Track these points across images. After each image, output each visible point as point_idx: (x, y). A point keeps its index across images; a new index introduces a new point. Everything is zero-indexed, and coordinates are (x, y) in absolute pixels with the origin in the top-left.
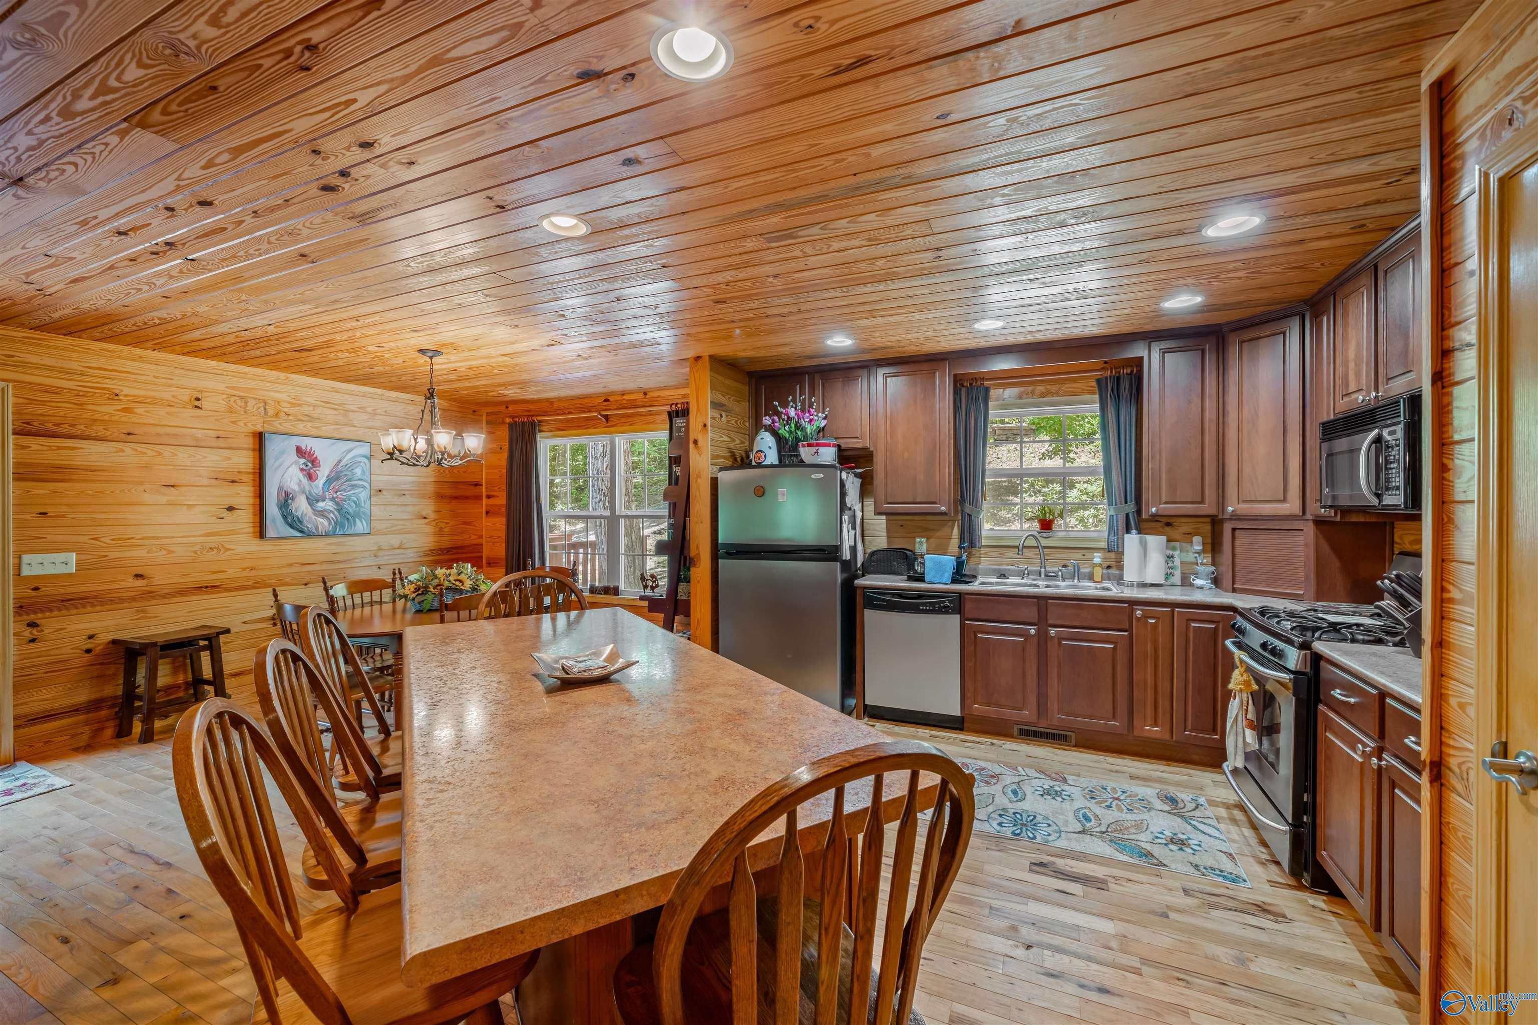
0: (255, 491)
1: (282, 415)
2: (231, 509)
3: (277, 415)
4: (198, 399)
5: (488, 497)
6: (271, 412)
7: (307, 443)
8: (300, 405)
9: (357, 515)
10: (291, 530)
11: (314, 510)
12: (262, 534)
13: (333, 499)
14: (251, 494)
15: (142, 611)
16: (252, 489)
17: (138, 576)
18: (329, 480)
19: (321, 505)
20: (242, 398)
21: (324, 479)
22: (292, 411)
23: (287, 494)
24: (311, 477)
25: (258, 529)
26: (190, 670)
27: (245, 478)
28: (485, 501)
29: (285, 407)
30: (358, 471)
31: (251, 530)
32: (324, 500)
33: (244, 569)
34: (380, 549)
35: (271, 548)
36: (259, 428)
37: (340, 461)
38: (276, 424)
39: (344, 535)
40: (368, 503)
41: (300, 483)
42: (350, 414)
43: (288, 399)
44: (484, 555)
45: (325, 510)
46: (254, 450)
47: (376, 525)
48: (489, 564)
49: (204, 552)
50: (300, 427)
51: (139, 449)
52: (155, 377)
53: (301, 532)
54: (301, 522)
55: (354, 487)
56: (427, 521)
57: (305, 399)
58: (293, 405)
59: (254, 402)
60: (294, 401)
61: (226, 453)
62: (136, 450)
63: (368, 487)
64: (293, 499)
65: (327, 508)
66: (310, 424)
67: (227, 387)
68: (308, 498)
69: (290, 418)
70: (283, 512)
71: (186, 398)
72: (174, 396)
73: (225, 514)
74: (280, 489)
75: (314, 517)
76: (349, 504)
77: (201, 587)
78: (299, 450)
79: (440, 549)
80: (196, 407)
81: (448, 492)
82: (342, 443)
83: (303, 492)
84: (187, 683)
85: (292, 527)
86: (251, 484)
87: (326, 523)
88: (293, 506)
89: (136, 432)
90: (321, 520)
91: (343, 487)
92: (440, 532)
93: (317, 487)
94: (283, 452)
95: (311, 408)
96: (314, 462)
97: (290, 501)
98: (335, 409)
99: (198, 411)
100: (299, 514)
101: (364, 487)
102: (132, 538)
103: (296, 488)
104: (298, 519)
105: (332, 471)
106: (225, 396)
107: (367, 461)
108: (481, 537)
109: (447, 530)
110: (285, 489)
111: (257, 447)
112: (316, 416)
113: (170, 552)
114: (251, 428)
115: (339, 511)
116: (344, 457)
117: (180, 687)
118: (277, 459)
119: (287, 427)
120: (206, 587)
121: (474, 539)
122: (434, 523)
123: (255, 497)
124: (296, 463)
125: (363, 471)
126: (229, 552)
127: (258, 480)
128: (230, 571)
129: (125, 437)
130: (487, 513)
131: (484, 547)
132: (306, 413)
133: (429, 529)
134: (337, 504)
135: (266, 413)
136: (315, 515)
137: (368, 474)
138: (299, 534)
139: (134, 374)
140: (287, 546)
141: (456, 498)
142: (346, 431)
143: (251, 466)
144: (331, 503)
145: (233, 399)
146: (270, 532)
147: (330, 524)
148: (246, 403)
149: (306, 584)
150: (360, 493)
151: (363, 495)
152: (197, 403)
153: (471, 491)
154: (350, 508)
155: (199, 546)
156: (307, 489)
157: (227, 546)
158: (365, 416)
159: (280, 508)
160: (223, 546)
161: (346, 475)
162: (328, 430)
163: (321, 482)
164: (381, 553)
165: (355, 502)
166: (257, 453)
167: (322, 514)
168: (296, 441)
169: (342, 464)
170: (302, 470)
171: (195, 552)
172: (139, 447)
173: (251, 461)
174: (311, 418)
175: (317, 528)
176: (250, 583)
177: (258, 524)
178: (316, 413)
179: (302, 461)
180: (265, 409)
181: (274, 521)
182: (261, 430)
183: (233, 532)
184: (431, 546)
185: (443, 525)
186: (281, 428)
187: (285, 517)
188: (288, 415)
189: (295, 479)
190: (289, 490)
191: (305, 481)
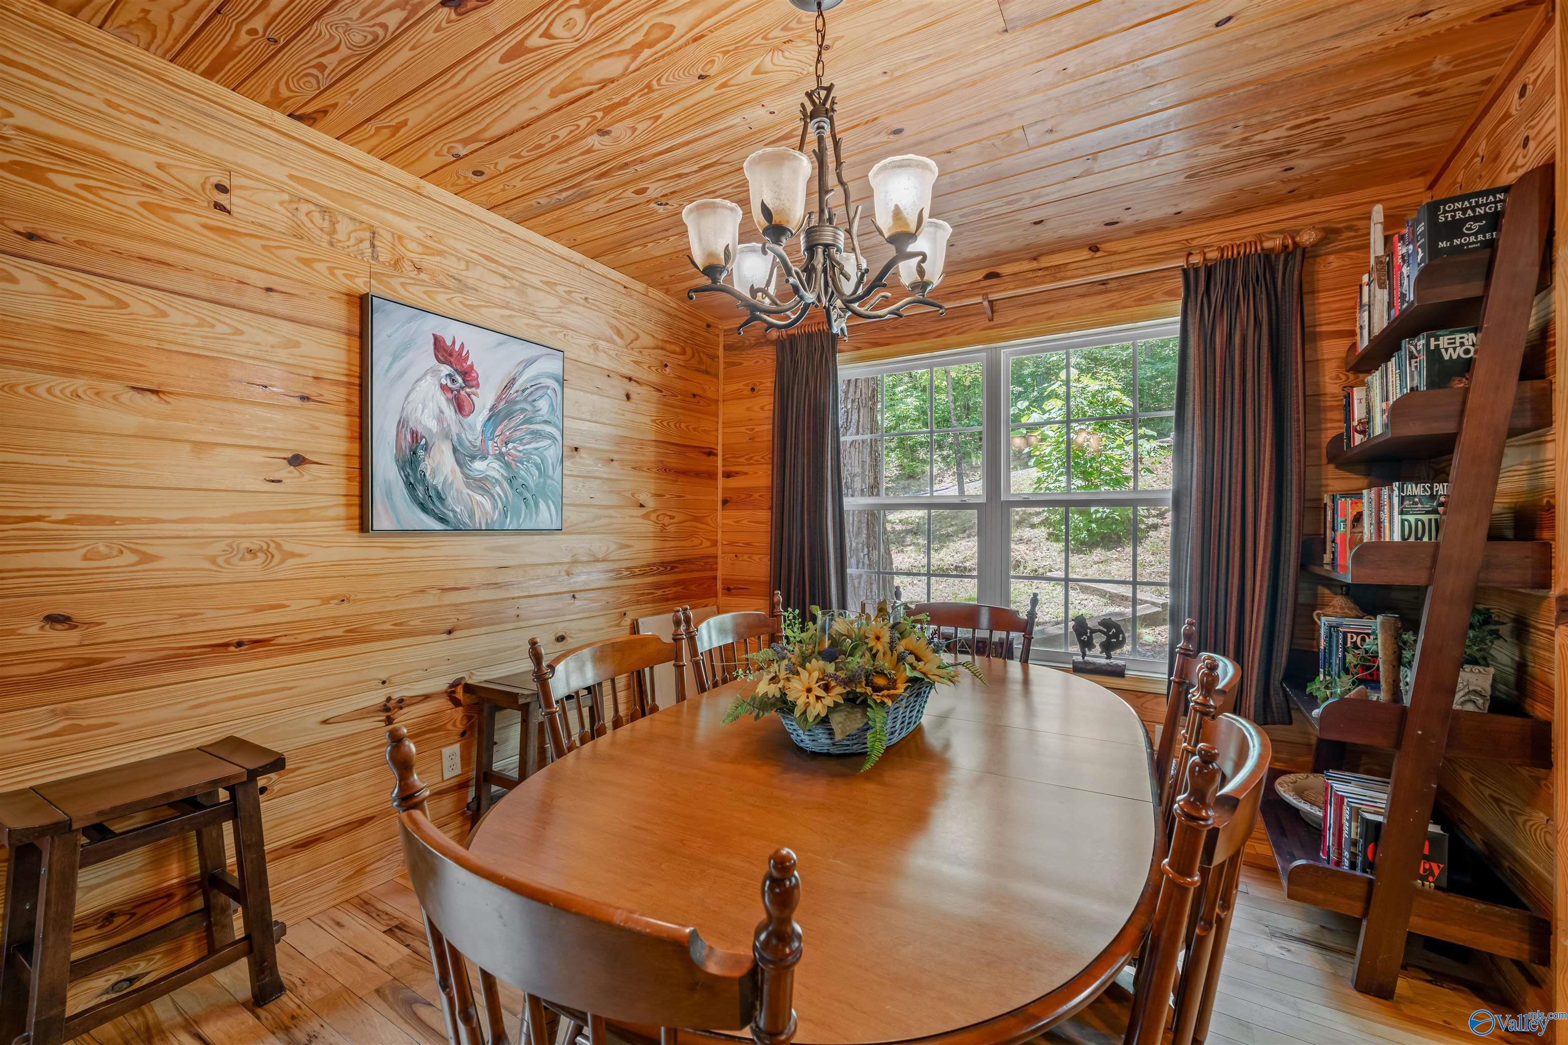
0: (350, 428)
1: (407, 267)
2: (297, 460)
3: (397, 263)
4: (221, 188)
5: (727, 475)
6: (384, 255)
7: (454, 333)
8: (441, 253)
9: (541, 492)
10: (423, 516)
11: (467, 476)
12: (364, 524)
13: (500, 456)
14: (344, 433)
15: (66, 712)
16: (344, 419)
17: (53, 620)
18: (495, 416)
19: (479, 466)
20: (324, 210)
21: (485, 413)
22: (429, 262)
23: (415, 436)
24: (461, 406)
25: (356, 511)
26: (195, 851)
27: (331, 393)
28: (721, 481)
29: (412, 250)
30: (543, 405)
31: (341, 511)
32: (484, 458)
33: (326, 601)
34: (575, 562)
35: (383, 553)
36: (361, 286)
37: (513, 381)
38: (395, 282)
39: (519, 532)
40: (559, 469)
41: (440, 417)
42: (530, 290)
43: (419, 235)
44: (719, 574)
45: (486, 478)
46: (349, 333)
47: (571, 515)
48: (728, 590)
49: (235, 560)
50: (441, 300)
51: (63, 283)
52: (108, 103)
53: (442, 520)
54: (441, 499)
55: (537, 435)
56: (643, 511)
57: (451, 242)
58: (428, 251)
59: (351, 226)
60: (430, 243)
61: (286, 329)
62: (53, 284)
63: (559, 438)
64: (426, 448)
65: (492, 473)
66: (458, 298)
67: (291, 176)
68: (455, 450)
69: (423, 276)
70: (407, 476)
71: (194, 179)
72: (160, 166)
73: (286, 472)
74: (402, 423)
75: (466, 491)
76: (527, 469)
77: (226, 645)
78: (438, 342)
79: (662, 564)
80: (218, 206)
81: (673, 462)
82: (516, 346)
83: (447, 436)
84: (187, 883)
85: (424, 508)
86: (343, 408)
87: (488, 505)
88: (427, 465)
89: (54, 236)
90: (479, 498)
91: (518, 434)
92: (662, 534)
93: (472, 428)
94: (407, 346)
95: (463, 265)
96: (468, 375)
97: (421, 453)
98: (505, 277)
99: (223, 216)
100: (438, 482)
101: (553, 438)
102: (39, 519)
103: (433, 425)
104: (438, 493)
105: (499, 399)
106: (286, 197)
107: (557, 386)
108: (715, 543)
109: (671, 529)
110: (411, 425)
111: (356, 327)
112: (471, 282)
113: (146, 558)
114: (345, 284)
115: (511, 480)
116: (521, 374)
117: (170, 896)
118: (396, 358)
119: (416, 294)
120: (239, 644)
121: (705, 548)
122: (653, 517)
123: (351, 438)
124: (434, 372)
125: (551, 405)
126: (291, 562)
127: (356, 400)
128: (295, 605)
129: (18, 243)
130: (725, 502)
131: (720, 561)
132: (454, 272)
133: (648, 527)
134: (507, 466)
135: (375, 257)
136: (468, 486)
137: (559, 413)
138: (437, 525)
139: (46, 77)
140: (414, 549)
141: (684, 473)
142: (521, 326)
143: (342, 368)
144: (496, 465)
145: (304, 207)
146: (382, 520)
147: (495, 507)
148: (333, 224)
149: (450, 632)
150: (546, 448)
151: (552, 453)
152: (222, 198)
153: (703, 463)
154: (529, 475)
155: (222, 545)
156: (455, 430)
157: (288, 547)
158: (553, 302)
159: (402, 468)
160: (279, 546)
161: (523, 410)
162: (491, 315)
163: (479, 417)
164: (578, 569)
165: (537, 465)
166: (356, 343)
167: (481, 484)
168: (432, 325)
169: (516, 386)
170: (444, 388)
171: (213, 560)
172: (64, 278)
173: (342, 355)
174: (463, 287)
175: (471, 515)
176: (339, 632)
177: (356, 500)
178: (472, 276)
179: (446, 369)
180: (373, 246)
181: (389, 494)
182: (364, 290)
183: (301, 515)
184: (650, 557)
185: (667, 520)
186: (404, 294)
187: (410, 487)
188: (419, 269)
189: (432, 408)
190: (420, 430)
191: (450, 412)
